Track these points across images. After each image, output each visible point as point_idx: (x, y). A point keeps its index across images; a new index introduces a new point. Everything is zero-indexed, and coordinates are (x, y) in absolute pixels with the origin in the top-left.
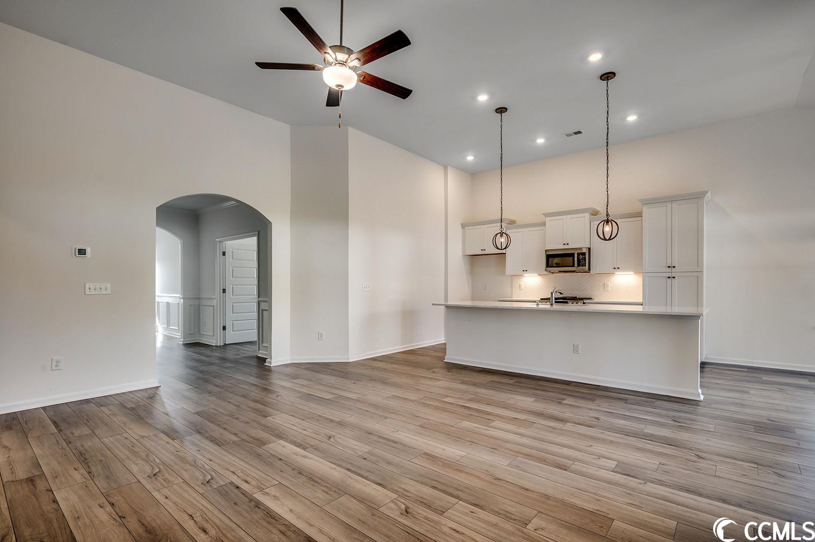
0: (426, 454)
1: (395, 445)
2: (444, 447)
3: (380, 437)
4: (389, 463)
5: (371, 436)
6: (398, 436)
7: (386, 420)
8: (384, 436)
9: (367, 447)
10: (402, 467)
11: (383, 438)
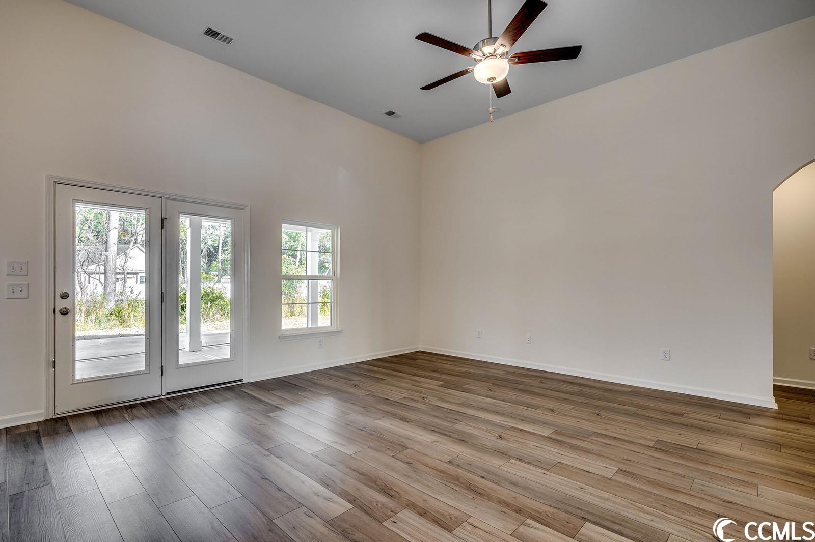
0: (408, 422)
1: (433, 428)
2: (391, 427)
3: (449, 436)
4: (436, 417)
5: (459, 437)
6: (432, 437)
7: (449, 458)
8: (446, 437)
9: (458, 428)
10: (427, 415)
11: (446, 435)
